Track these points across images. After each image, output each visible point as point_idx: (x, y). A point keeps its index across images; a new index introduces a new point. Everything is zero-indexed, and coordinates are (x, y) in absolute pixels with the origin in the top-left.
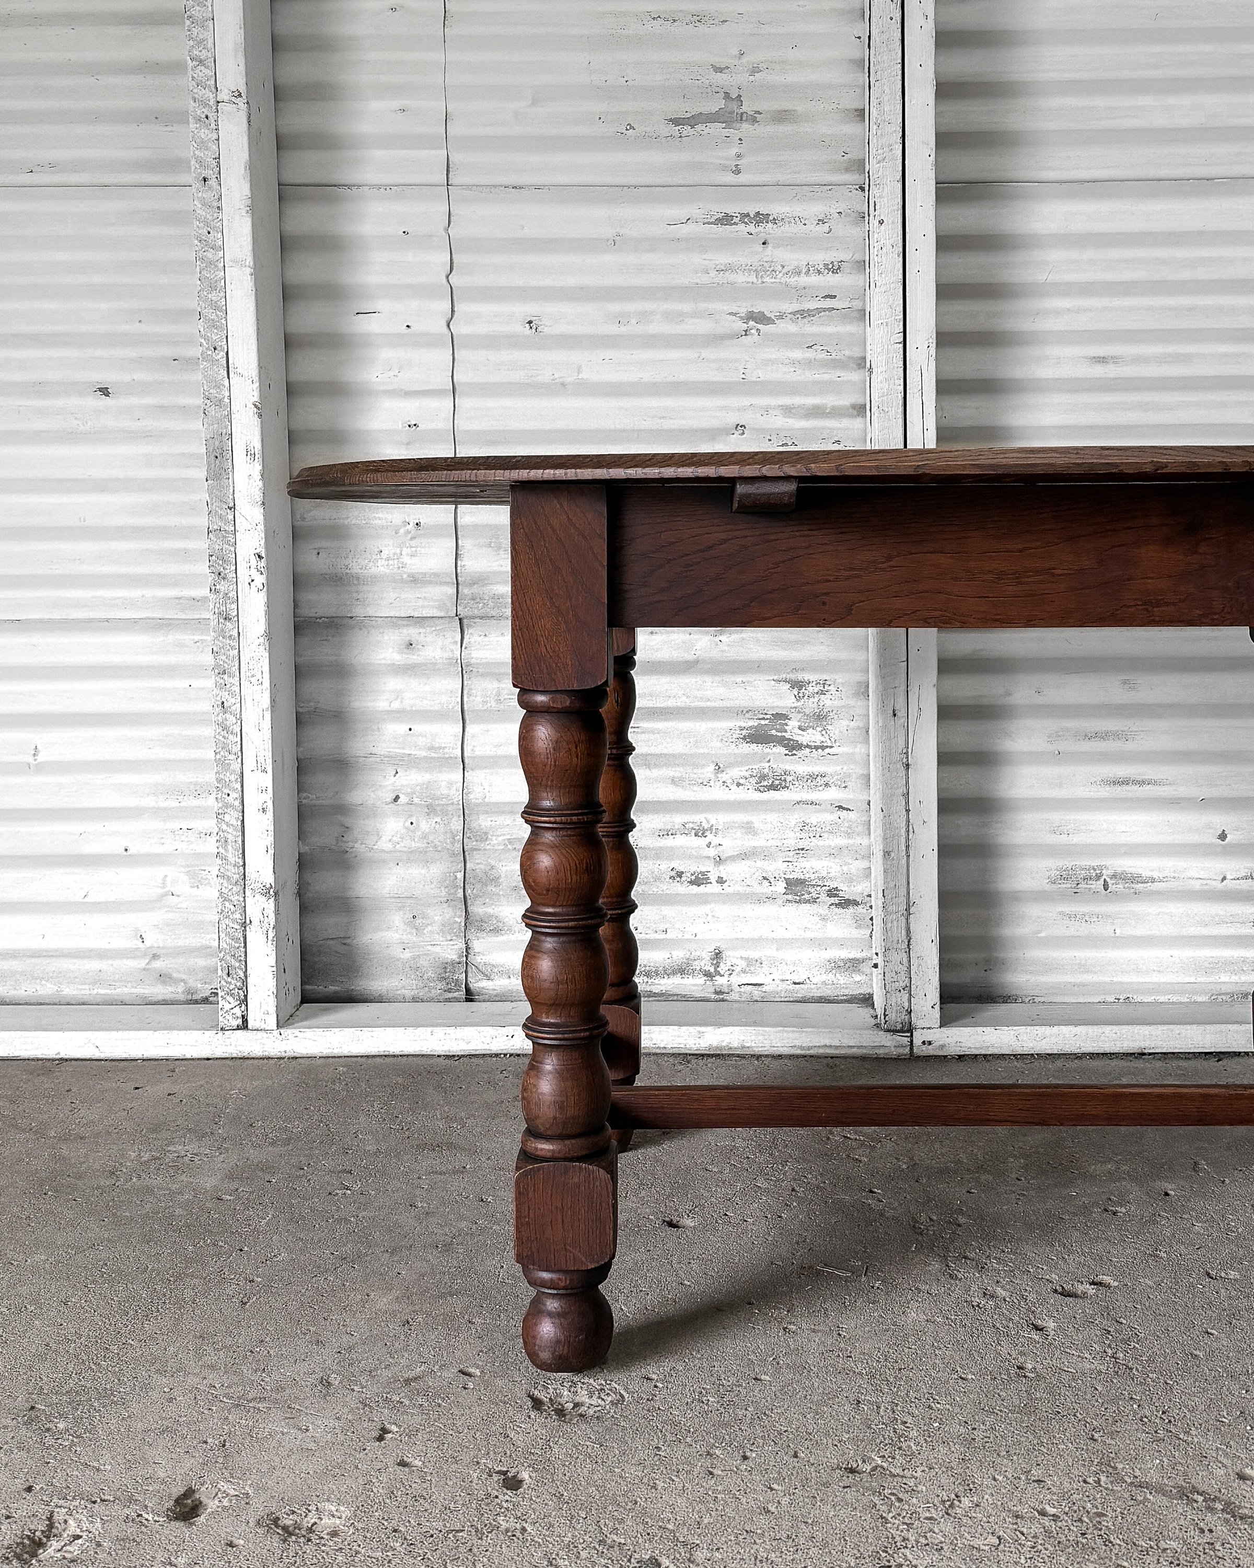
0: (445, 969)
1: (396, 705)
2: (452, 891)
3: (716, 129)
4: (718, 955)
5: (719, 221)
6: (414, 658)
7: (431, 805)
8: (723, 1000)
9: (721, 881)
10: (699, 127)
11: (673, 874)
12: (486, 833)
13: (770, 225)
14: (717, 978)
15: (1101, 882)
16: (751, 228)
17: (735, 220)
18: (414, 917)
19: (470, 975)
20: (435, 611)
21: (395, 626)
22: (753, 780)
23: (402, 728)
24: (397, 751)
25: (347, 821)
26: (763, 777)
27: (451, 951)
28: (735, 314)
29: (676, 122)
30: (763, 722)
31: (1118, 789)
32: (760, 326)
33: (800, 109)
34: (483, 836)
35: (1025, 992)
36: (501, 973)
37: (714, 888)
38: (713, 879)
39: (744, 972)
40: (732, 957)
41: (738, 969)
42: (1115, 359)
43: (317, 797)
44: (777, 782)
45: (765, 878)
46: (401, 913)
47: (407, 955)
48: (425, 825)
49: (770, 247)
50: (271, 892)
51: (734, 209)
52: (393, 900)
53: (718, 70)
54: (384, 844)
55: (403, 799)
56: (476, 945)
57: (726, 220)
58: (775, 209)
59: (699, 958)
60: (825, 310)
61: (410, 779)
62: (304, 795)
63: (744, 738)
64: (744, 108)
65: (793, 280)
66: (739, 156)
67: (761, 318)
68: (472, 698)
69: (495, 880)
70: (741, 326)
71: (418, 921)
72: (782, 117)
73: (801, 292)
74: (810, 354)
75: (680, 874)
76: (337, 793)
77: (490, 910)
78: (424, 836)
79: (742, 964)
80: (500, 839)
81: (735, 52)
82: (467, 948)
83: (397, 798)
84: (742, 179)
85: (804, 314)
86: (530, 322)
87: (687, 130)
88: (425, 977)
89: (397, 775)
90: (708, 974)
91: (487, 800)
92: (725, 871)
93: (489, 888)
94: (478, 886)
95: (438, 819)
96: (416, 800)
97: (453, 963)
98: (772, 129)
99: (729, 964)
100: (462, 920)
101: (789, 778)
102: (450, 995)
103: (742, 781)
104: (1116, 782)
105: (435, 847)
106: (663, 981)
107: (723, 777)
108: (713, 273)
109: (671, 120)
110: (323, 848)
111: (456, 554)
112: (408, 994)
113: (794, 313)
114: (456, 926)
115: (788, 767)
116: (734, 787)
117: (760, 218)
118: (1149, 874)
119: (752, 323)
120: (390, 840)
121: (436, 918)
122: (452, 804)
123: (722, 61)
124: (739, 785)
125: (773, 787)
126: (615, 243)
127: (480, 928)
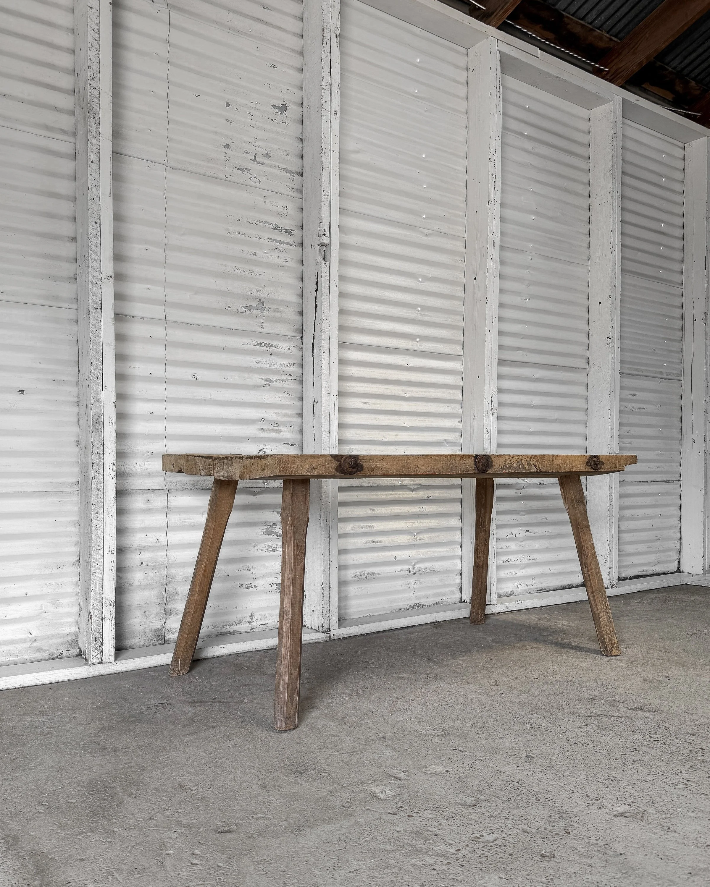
0: (156, 632)
1: (142, 526)
2: (162, 600)
3: (256, 312)
4: (252, 615)
5: (258, 345)
6: (150, 506)
7: (155, 565)
8: (253, 632)
9: (255, 587)
10: (252, 310)
11: (240, 585)
12: (175, 575)
13: (274, 348)
14: (253, 623)
15: (365, 576)
16: (268, 348)
17: (263, 345)
18: (144, 612)
19: (166, 633)
20: (158, 487)
21: (143, 493)
22: (267, 548)
23: (143, 535)
24: (142, 544)
26: (270, 547)
27: (159, 624)
28: (261, 379)
29: (244, 307)
30: (268, 527)
31: (370, 544)
32: (270, 384)
33: (282, 309)
34: (174, 577)
35: (343, 616)
36: (172, 632)
37: (253, 589)
38: (253, 586)
39: (261, 620)
40: (257, 615)
41: (259, 619)
42: (369, 403)
44: (274, 548)
45: (269, 584)
46: (140, 611)
47: (141, 628)
48: (151, 574)
49: (273, 355)
50: (114, 604)
51: (262, 341)
52: (138, 606)
53: (258, 291)
54: (136, 583)
55: (144, 564)
56: (168, 621)
57: (260, 344)
58: (275, 343)
59: (246, 617)
60: (289, 379)
61: (146, 556)
63: (264, 533)
64: (265, 306)
65: (280, 368)
66: (262, 323)
67: (270, 381)
68: (170, 522)
69: (177, 594)
70: (263, 383)
71: (147, 613)
72: (277, 311)
73: (281, 373)
74: (284, 395)
75: (242, 585)
77: (173, 606)
78: (152, 578)
79: (260, 617)
80: (180, 577)
81: (263, 286)
82: (165, 622)
83: (142, 563)
84: (264, 331)
85: (283, 380)
86: (194, 376)
87: (248, 311)
88: (148, 636)
89: (142, 554)
90: (250, 622)
91: (176, 562)
92: (257, 583)
93: (175, 597)
94: (171, 597)
95: (157, 571)
96: (149, 564)
97: (159, 629)
98: (274, 314)
99: (256, 618)
100: (163, 611)
101: (278, 547)
102: (158, 642)
103: (263, 549)
104: (369, 542)
105: (156, 582)
106: (235, 627)
107: (257, 548)
108: (255, 363)
109: (242, 306)
112: (142, 644)
113: (279, 380)
114: (161, 614)
115: (277, 543)
116: (260, 551)
117: (270, 345)
118: (377, 572)
119: (267, 382)
120: (138, 581)
121: (153, 612)
122: (163, 564)
123: (259, 288)
124: (262, 550)
125: (273, 551)
126: (224, 349)
127: (171, 614)
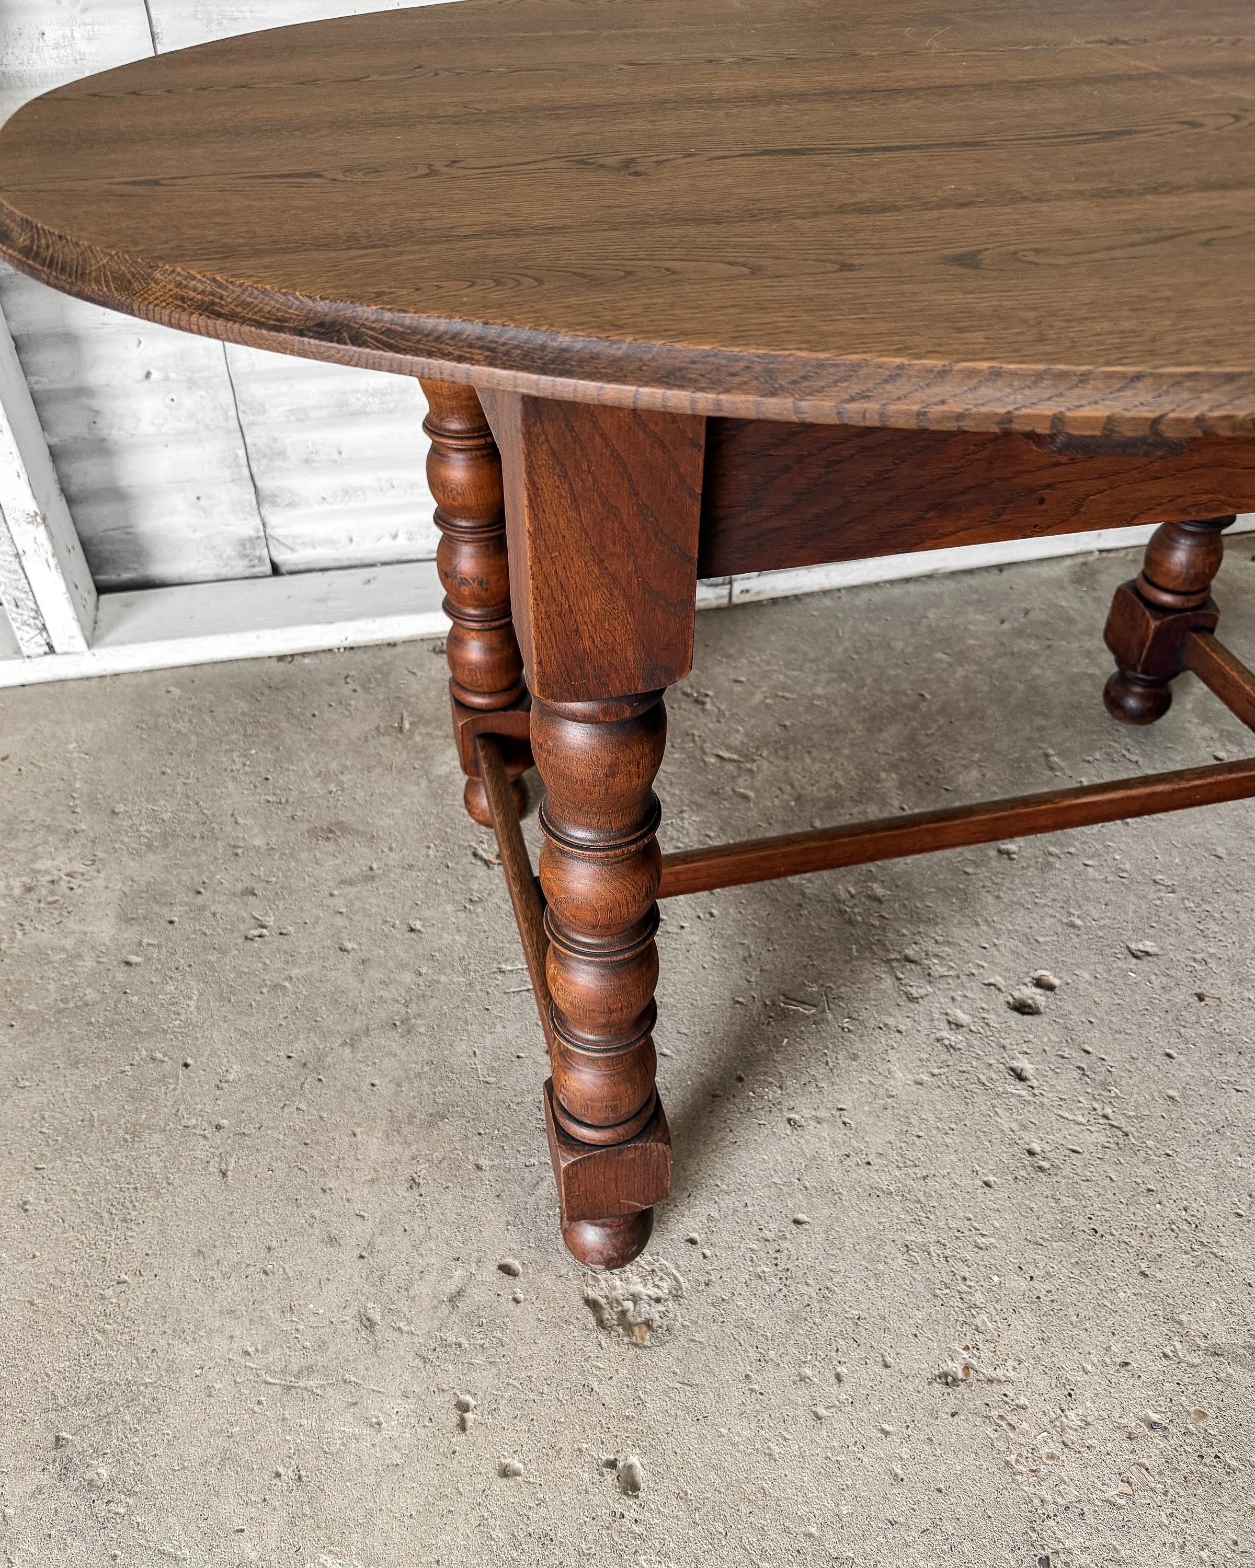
0: (245, 546)
2: (236, 471)
7: (191, 378)
12: (262, 405)
18: (198, 498)
19: (272, 548)
25: (95, 404)
27: (248, 527)
34: (261, 409)
36: (305, 544)
43: (51, 380)
46: (181, 496)
47: (199, 535)
48: (189, 401)
50: (38, 519)
52: (172, 484)
54: (146, 427)
55: (155, 375)
56: (271, 520)
61: (159, 351)
62: (33, 379)
69: (282, 454)
71: (203, 502)
76: (73, 374)
77: (281, 484)
78: (191, 414)
80: (280, 410)
82: (264, 524)
83: (148, 375)
88: (225, 556)
89: (142, 346)
91: (256, 368)
93: (277, 462)
94: (264, 462)
95: (202, 393)
96: (173, 375)
97: (251, 539)
100: (252, 497)
102: (252, 570)
105: (206, 425)
110: (75, 438)
111: (152, 33)
112: (210, 573)
114: (247, 504)
120: (152, 423)
121: (224, 498)
122: (217, 375)
127: (274, 504)
